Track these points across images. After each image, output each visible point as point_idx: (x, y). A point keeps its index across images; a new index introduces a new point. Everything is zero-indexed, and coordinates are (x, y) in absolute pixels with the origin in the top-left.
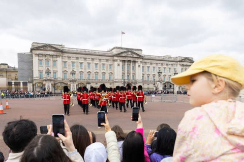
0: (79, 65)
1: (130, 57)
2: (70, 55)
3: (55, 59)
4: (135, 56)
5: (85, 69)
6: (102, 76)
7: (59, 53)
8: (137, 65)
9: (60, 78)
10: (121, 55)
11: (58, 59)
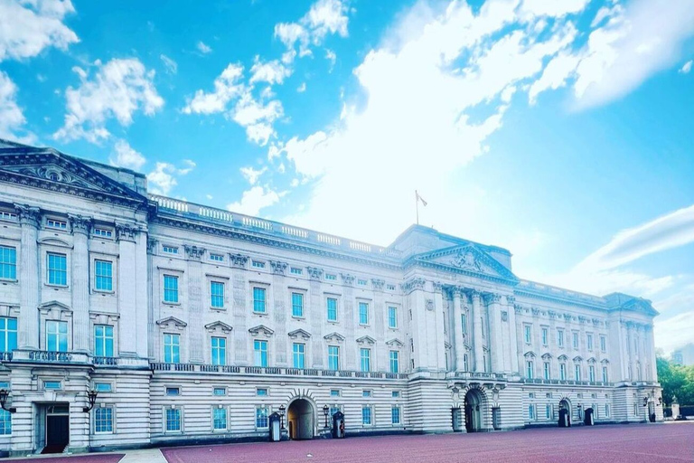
0: (249, 299)
1: (472, 274)
2: (198, 240)
3: (109, 247)
4: (488, 271)
5: (280, 319)
6: (358, 356)
7: (128, 213)
8: (496, 309)
9: (133, 356)
10: (438, 261)
11: (125, 247)
